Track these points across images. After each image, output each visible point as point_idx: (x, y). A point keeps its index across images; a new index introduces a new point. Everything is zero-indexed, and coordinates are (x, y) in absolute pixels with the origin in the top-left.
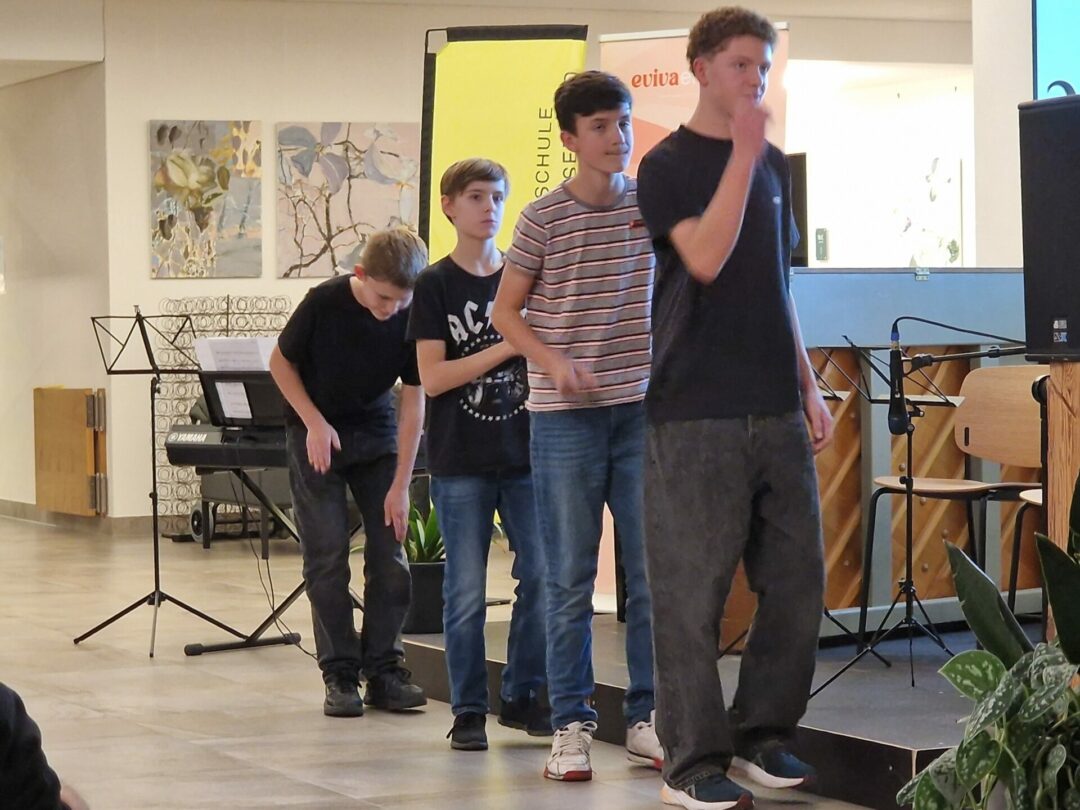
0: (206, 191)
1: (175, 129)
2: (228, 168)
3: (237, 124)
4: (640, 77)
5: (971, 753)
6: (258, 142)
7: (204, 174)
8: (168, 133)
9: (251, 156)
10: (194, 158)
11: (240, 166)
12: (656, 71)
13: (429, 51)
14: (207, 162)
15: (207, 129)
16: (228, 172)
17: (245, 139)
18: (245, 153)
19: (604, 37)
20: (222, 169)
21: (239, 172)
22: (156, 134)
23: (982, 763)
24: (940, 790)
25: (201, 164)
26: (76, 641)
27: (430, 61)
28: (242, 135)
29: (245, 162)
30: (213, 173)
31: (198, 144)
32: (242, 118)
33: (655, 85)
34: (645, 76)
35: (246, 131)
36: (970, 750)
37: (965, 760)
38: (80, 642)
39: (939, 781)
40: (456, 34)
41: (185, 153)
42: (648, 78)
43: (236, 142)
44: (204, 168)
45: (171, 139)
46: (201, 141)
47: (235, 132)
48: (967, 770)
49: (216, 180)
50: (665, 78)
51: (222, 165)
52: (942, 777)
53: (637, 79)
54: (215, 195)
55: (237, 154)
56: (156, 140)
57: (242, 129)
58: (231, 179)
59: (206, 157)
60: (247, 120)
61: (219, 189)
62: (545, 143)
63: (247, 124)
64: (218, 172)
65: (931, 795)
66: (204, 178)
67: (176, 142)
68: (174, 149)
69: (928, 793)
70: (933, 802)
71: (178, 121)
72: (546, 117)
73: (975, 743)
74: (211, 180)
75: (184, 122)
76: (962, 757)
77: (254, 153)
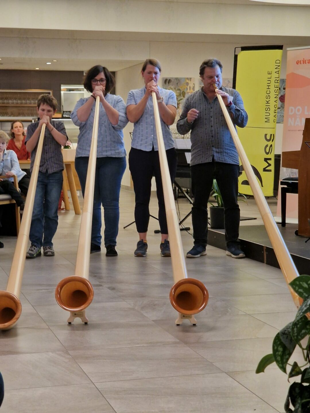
0: (179, 98)
1: (170, 80)
2: (185, 91)
3: (188, 79)
4: (299, 61)
5: (298, 326)
6: (194, 84)
7: (178, 93)
8: (168, 81)
9: (191, 88)
10: (175, 89)
11: (188, 91)
12: (304, 59)
13: (236, 54)
14: (179, 90)
15: (179, 80)
16: (185, 93)
17: (190, 83)
18: (190, 87)
19: (288, 49)
20: (183, 92)
21: (188, 93)
22: (164, 81)
23: (303, 331)
24: (284, 342)
25: (177, 90)
26: (124, 228)
27: (236, 57)
28: (189, 82)
29: (190, 89)
30: (180, 92)
31: (176, 84)
32: (189, 77)
33: (303, 63)
34: (300, 61)
35: (190, 81)
36: (298, 324)
37: (295, 329)
38: (125, 228)
39: (283, 338)
40: (244, 49)
41: (172, 87)
42: (301, 61)
43: (187, 84)
44: (178, 91)
45: (169, 83)
46: (177, 84)
47: (187, 81)
48: (296, 334)
49: (182, 95)
50: (306, 61)
51: (183, 90)
52: (285, 336)
53: (298, 62)
54: (181, 99)
55: (188, 87)
56: (164, 83)
57: (189, 80)
58: (186, 95)
59: (179, 88)
60: (191, 77)
61: (182, 97)
62: (269, 82)
63: (191, 79)
64: (182, 93)
65: (280, 344)
66: (178, 94)
67: (170, 84)
68: (170, 86)
69: (279, 343)
70: (281, 347)
71: (171, 78)
72: (270, 74)
73: (300, 321)
74: (180, 95)
75: (172, 78)
76: (294, 328)
77: (192, 87)
